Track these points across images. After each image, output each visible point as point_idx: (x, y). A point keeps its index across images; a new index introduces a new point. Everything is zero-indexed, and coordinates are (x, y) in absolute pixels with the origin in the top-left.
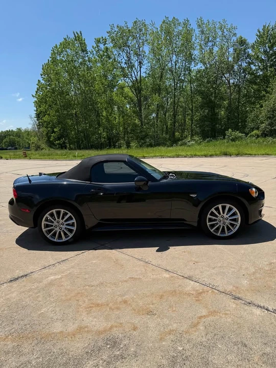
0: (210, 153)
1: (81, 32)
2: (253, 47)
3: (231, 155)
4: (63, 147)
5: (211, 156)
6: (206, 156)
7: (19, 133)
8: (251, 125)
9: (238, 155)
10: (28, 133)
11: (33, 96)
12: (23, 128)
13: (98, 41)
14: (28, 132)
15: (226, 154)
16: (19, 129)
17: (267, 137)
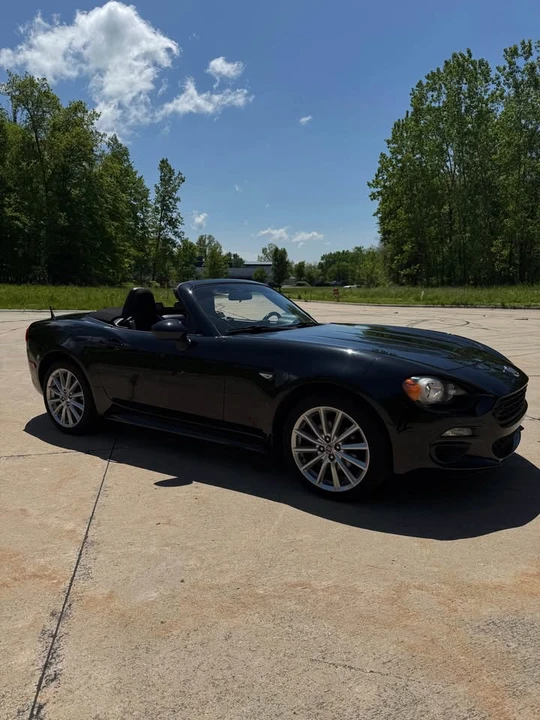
1: (469, 52)
4: (413, 281)
7: (357, 256)
10: (372, 255)
11: (369, 185)
12: (366, 247)
13: (514, 53)
14: (374, 253)
16: (359, 249)
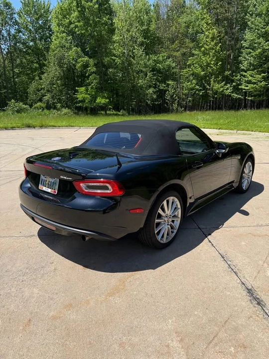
0: (11, 126)
2: (19, 14)
3: (34, 127)
5: (13, 128)
6: (6, 129)
8: (32, 97)
9: (41, 127)
15: (29, 126)
17: (52, 110)
